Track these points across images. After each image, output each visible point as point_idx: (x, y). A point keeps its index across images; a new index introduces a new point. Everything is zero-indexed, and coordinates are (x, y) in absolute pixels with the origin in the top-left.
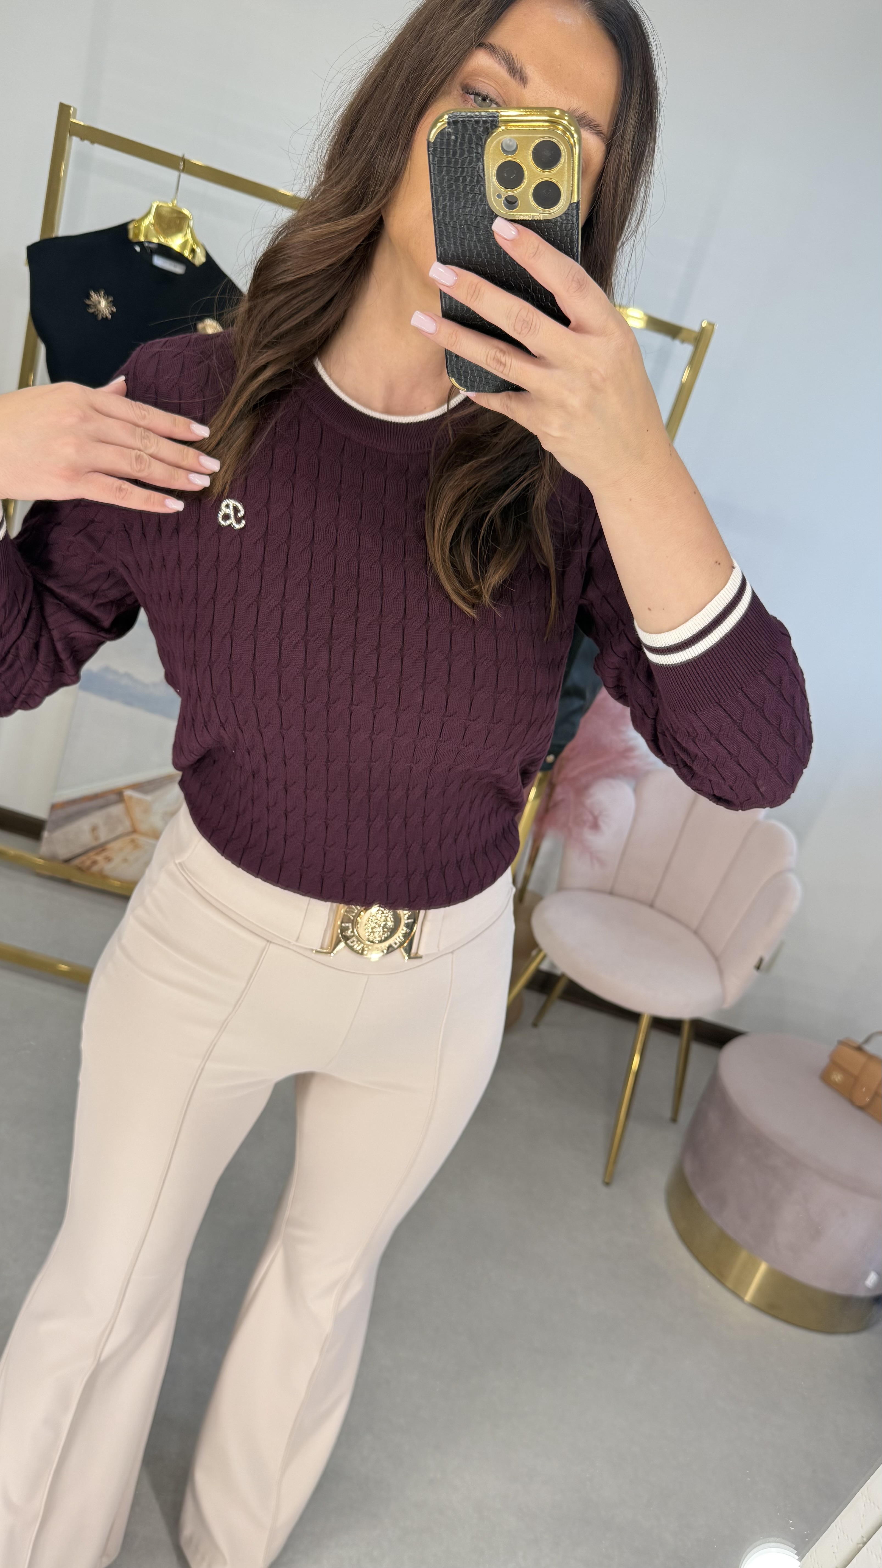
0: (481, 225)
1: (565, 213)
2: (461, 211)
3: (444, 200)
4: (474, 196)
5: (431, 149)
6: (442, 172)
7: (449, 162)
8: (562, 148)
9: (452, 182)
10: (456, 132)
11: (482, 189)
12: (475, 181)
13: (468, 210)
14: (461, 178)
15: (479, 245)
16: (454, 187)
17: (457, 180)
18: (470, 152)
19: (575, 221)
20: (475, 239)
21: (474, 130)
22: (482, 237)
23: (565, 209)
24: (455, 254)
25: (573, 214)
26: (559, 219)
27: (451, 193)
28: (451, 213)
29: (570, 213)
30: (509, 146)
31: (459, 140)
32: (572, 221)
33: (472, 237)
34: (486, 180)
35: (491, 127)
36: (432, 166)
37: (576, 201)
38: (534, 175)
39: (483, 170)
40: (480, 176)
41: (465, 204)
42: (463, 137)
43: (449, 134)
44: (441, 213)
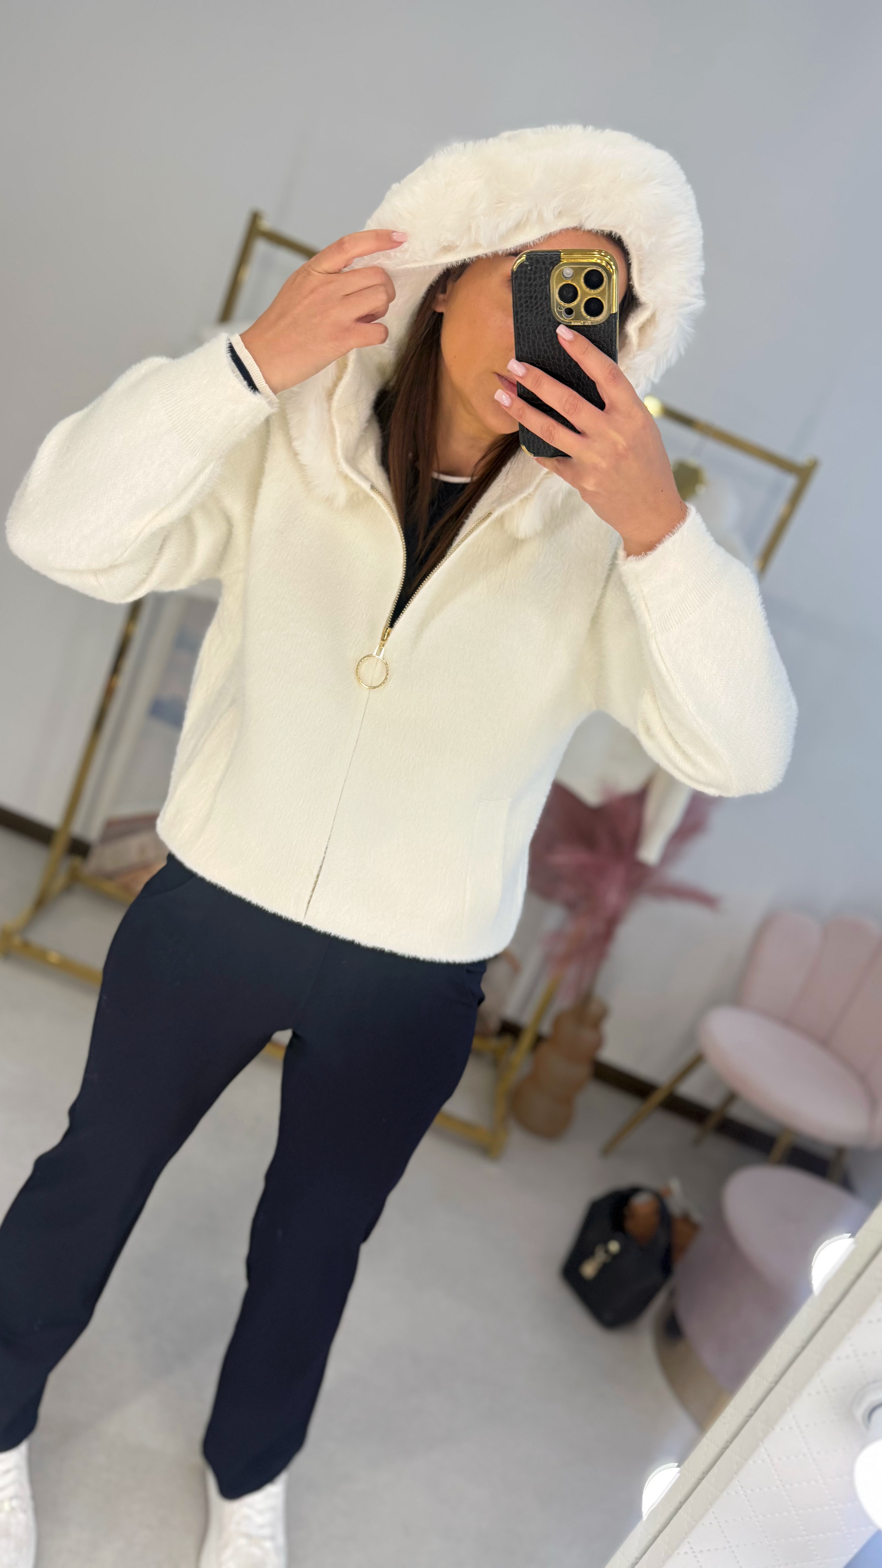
0: (547, 330)
1: (606, 321)
2: (533, 320)
3: (522, 311)
4: (543, 309)
5: (514, 276)
6: (521, 292)
7: (526, 285)
8: (604, 274)
9: (528, 299)
10: (531, 264)
11: (549, 304)
12: (544, 298)
13: (538, 319)
14: (534, 296)
15: (545, 344)
16: (529, 303)
17: (531, 297)
18: (541, 278)
19: (614, 327)
20: (543, 340)
21: (544, 264)
22: (548, 338)
23: (607, 318)
24: (528, 351)
25: (612, 321)
26: (602, 324)
27: (527, 307)
28: (526, 320)
29: (610, 320)
30: (568, 274)
31: (533, 269)
32: (612, 326)
33: (540, 338)
34: (551, 297)
35: (556, 260)
36: (514, 288)
37: (614, 312)
38: (585, 294)
39: (550, 290)
40: (547, 294)
41: (537, 313)
42: (536, 268)
43: (527, 266)
44: (519, 321)
